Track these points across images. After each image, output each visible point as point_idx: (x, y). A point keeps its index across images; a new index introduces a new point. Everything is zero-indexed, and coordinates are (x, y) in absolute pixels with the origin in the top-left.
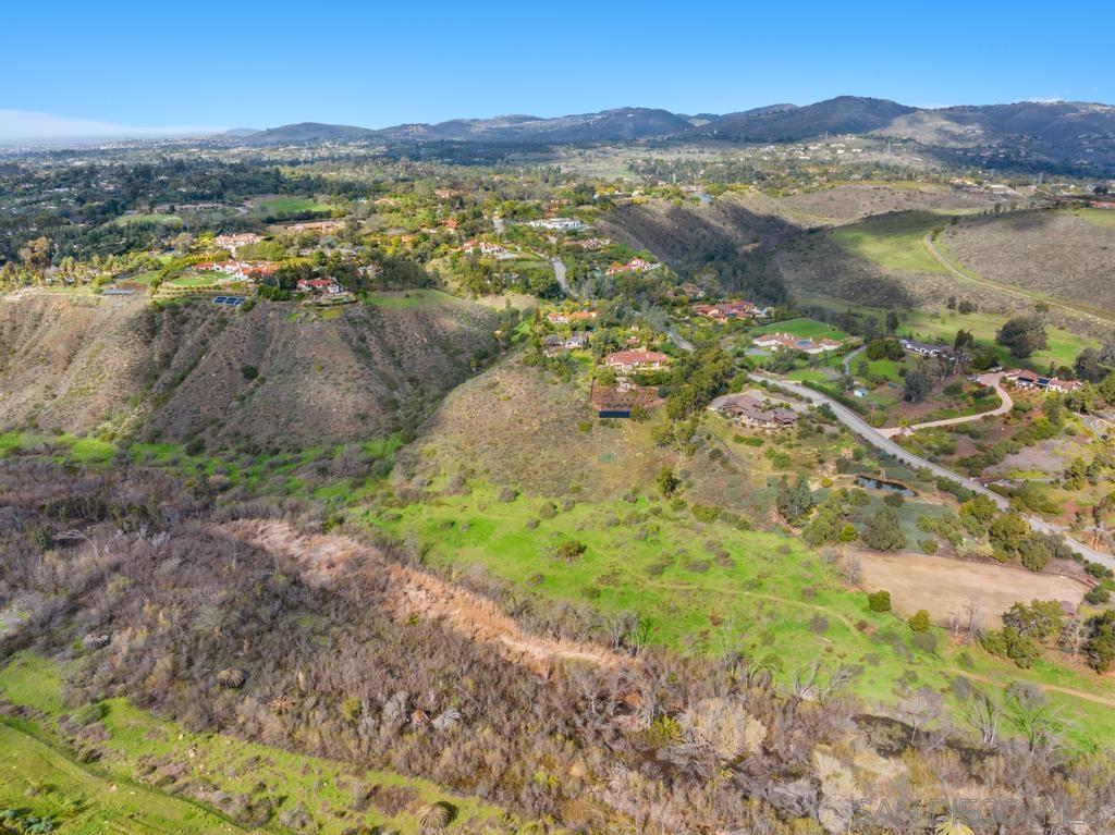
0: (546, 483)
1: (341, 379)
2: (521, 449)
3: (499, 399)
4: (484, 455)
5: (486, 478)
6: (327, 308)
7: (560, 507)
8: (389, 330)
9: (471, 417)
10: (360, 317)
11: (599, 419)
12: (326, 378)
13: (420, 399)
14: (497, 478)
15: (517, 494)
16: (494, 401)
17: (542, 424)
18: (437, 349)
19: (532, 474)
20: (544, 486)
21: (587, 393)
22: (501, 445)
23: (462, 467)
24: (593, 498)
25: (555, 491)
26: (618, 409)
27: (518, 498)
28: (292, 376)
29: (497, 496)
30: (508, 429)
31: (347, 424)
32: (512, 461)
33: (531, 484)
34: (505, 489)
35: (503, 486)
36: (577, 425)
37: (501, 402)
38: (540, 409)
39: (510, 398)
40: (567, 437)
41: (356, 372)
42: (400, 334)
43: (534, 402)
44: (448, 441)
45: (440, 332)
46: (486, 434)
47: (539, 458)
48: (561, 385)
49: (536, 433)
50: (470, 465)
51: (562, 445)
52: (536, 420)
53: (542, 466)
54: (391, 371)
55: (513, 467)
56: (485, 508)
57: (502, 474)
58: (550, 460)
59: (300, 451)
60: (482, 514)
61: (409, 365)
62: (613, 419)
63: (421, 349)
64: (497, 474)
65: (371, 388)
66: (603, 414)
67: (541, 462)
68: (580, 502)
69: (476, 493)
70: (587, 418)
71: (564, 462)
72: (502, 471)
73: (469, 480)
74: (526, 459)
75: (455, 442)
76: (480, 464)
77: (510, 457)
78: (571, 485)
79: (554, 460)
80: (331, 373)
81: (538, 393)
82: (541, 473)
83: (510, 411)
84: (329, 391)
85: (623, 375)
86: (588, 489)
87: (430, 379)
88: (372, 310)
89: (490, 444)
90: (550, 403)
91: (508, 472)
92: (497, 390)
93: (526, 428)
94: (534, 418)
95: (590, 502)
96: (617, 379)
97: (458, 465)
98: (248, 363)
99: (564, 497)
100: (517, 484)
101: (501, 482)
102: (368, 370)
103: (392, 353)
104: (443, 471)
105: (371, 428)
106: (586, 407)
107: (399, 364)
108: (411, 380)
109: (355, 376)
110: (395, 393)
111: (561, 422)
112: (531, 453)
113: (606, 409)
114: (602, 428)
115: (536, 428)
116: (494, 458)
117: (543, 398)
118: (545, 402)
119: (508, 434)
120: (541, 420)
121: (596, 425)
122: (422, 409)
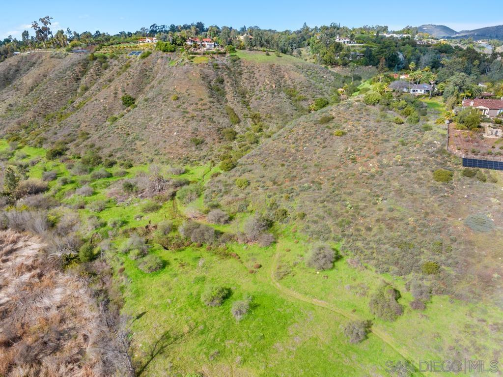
0: (383, 247)
1: (190, 109)
2: (351, 194)
3: (331, 134)
4: (302, 195)
5: (300, 225)
6: (198, 56)
7: (408, 297)
8: (244, 76)
9: (297, 150)
10: (223, 64)
11: (462, 168)
12: (178, 107)
13: (257, 134)
14: (313, 227)
15: (338, 258)
16: (326, 135)
17: (382, 166)
18: (282, 95)
19: (363, 232)
20: (380, 252)
21: (443, 135)
22: (326, 185)
23: (274, 206)
24: (462, 288)
25: (396, 263)
26: (490, 158)
27: (338, 264)
28: (153, 104)
29: (309, 255)
30: (337, 167)
31: (182, 147)
32: (337, 207)
33: (360, 244)
34: (320, 249)
35: (319, 243)
36: (429, 172)
37: (335, 137)
38: (380, 148)
39: (344, 134)
40: (416, 186)
41: (206, 104)
42: (254, 80)
43: (372, 140)
44: (266, 173)
45: (289, 82)
46: (311, 170)
47: (375, 209)
48: (407, 125)
49: (373, 176)
50: (284, 205)
51: (408, 196)
52: (375, 161)
53: (378, 221)
54: (238, 108)
55: (337, 216)
56: (286, 274)
57: (322, 223)
58: (390, 215)
59: (131, 166)
60: (278, 286)
61: (256, 104)
62: (483, 170)
63: (268, 92)
64: (316, 222)
65: (215, 119)
66: (467, 162)
67: (377, 215)
68: (442, 292)
69: (283, 244)
70: (443, 164)
71: (411, 219)
72: (323, 218)
73: (277, 224)
74: (357, 208)
75: (274, 174)
76: (294, 206)
77: (334, 202)
78: (424, 259)
79: (396, 214)
80: (184, 103)
81: (379, 130)
82: (375, 230)
83: (343, 148)
84: (177, 117)
85: (488, 121)
86: (452, 272)
87: (271, 117)
88: (235, 60)
89: (313, 182)
90: (393, 143)
91: (329, 222)
92: (331, 125)
93: (360, 169)
94: (372, 158)
95: (459, 297)
96: (482, 124)
97: (269, 201)
98: (128, 93)
99: (410, 276)
100: (339, 240)
101: (318, 234)
102: (217, 104)
103: (243, 94)
104: (249, 208)
105: (203, 153)
106: (441, 151)
107: (246, 104)
108: (254, 117)
109: (204, 107)
110: (237, 126)
111: (408, 166)
112: (363, 200)
113: (471, 156)
114: (468, 180)
115: (373, 170)
116: (315, 201)
117: (385, 137)
118: (387, 141)
119: (337, 173)
120: (380, 161)
121: (458, 175)
122: (257, 142)
